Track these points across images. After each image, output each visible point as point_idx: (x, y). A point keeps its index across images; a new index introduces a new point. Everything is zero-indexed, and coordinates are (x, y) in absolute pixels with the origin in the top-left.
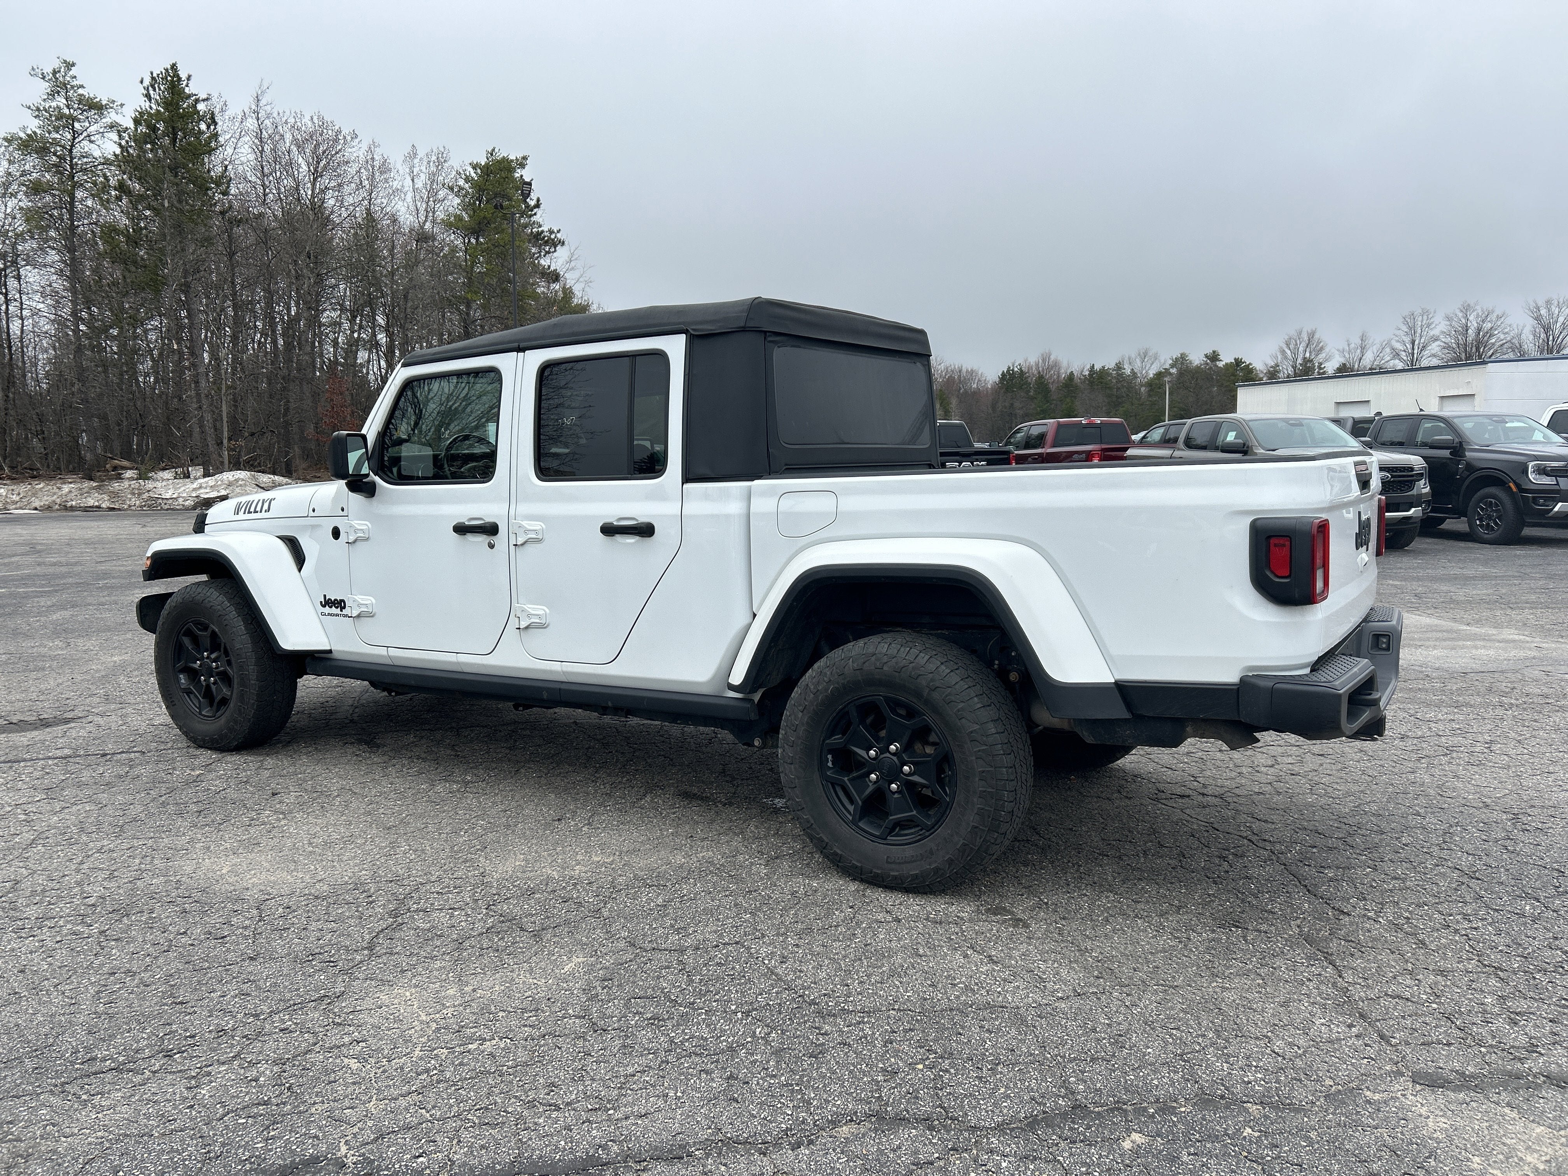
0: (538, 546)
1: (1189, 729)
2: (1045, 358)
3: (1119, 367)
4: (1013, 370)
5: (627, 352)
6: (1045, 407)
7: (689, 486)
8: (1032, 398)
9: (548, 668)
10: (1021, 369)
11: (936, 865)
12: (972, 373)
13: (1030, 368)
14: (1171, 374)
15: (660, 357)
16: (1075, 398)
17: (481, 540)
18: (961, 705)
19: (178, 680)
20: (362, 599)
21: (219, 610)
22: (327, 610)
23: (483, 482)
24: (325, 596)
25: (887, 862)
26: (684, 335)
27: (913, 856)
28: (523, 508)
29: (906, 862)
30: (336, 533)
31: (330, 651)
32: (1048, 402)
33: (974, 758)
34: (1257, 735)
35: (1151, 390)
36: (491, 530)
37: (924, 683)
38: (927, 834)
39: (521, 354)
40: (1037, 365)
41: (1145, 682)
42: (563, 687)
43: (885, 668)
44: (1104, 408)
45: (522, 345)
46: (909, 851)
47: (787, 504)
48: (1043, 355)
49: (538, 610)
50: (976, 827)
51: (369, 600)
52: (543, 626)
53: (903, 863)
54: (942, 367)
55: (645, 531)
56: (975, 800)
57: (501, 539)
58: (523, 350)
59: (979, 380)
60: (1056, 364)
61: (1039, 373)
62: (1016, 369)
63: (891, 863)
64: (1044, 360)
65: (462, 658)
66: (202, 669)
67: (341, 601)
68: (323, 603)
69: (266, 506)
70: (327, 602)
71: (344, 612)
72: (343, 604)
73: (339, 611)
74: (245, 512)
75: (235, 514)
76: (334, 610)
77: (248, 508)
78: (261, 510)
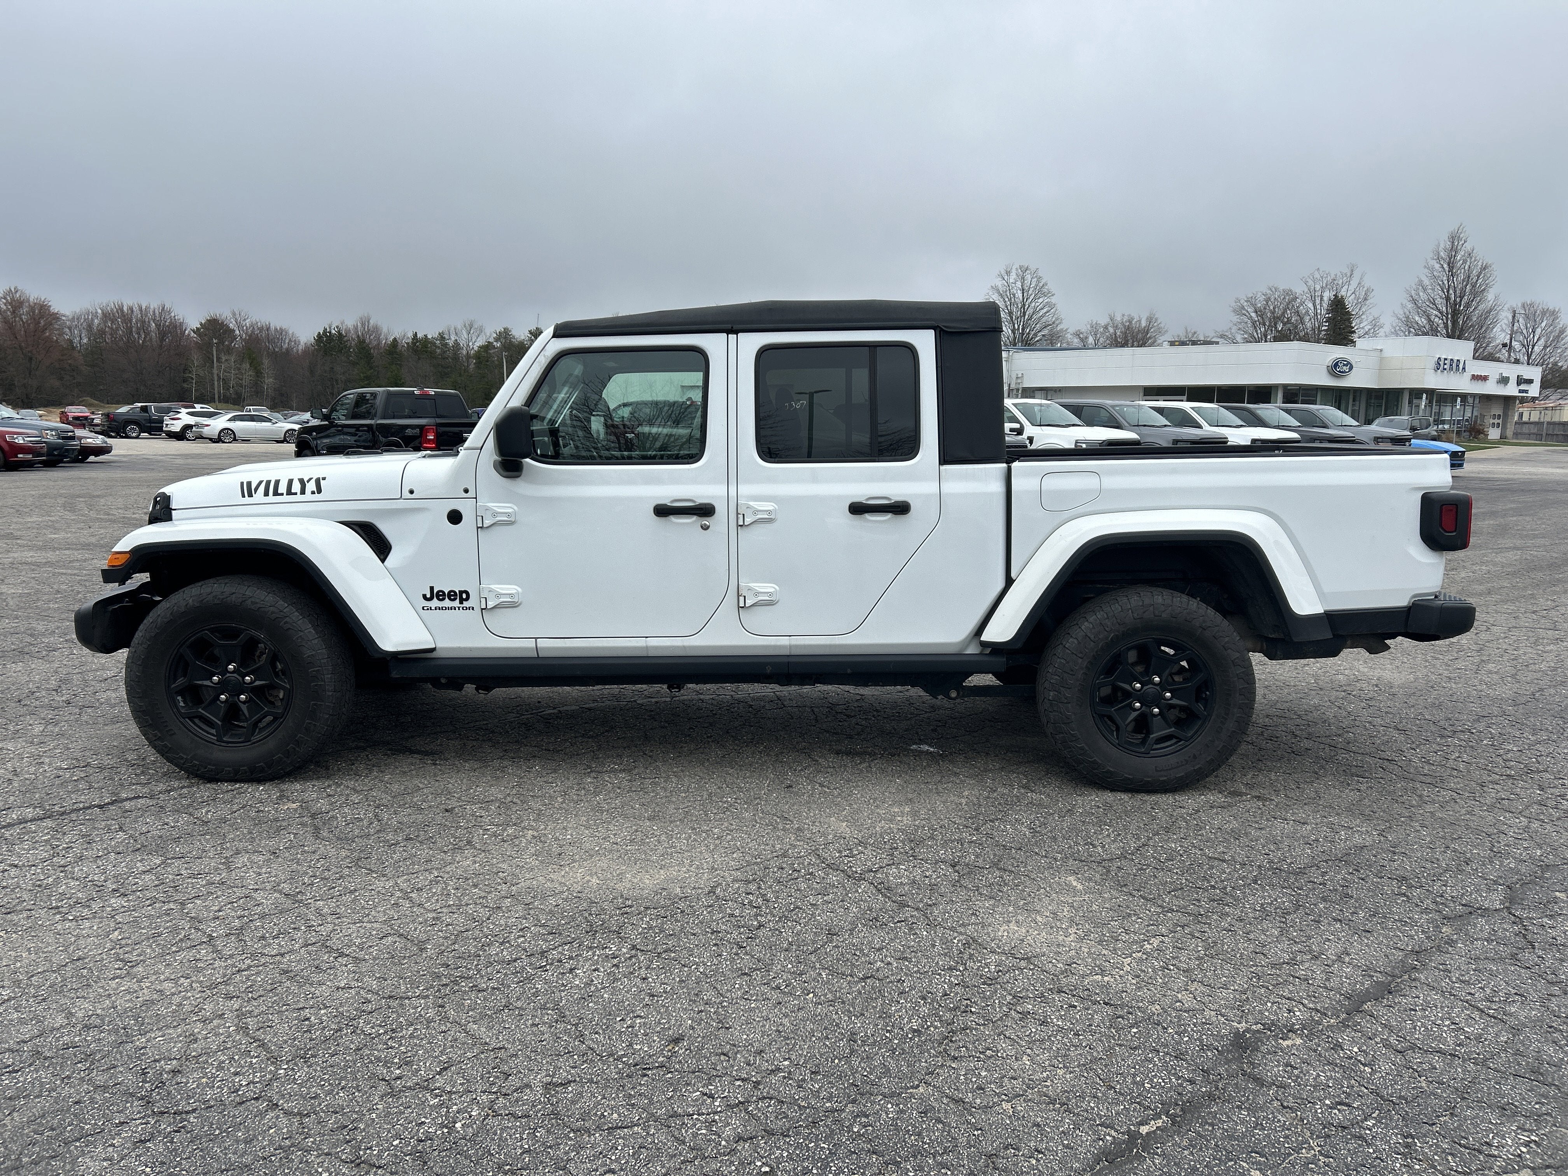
0: (767, 526)
1: (1349, 643)
2: (365, 322)
3: (442, 337)
4: (330, 332)
5: (869, 342)
6: (369, 373)
7: (944, 468)
8: (354, 364)
9: (773, 643)
10: (339, 332)
11: (1199, 766)
12: (281, 332)
13: (348, 331)
14: (494, 347)
15: (910, 350)
16: (401, 365)
17: (689, 522)
18: (1227, 639)
19: (175, 704)
20: (500, 589)
21: (273, 613)
22: (435, 603)
23: (688, 463)
24: (432, 588)
25: (1157, 771)
26: (933, 332)
27: (1178, 763)
28: (745, 490)
29: (1173, 768)
30: (455, 517)
31: (432, 650)
32: (371, 368)
33: (1236, 679)
34: (1388, 642)
35: (480, 363)
36: (705, 511)
37: (1197, 625)
38: (1187, 743)
39: (732, 337)
40: (356, 328)
41: (1344, 610)
43: (1164, 615)
44: (432, 379)
45: (735, 327)
46: (1173, 760)
47: (1051, 483)
48: (361, 318)
49: (766, 588)
50: (1234, 732)
51: (512, 589)
52: (770, 603)
53: (1170, 769)
54: (248, 322)
55: (900, 509)
56: (1235, 710)
57: (718, 522)
58: (736, 332)
59: (290, 340)
60: (376, 330)
61: (358, 336)
62: (333, 332)
63: (1161, 771)
64: (363, 324)
65: (653, 642)
66: (223, 686)
67: (461, 592)
68: (428, 596)
69: (311, 486)
70: (436, 595)
71: (465, 604)
72: (464, 596)
73: (456, 603)
74: (266, 494)
75: (243, 496)
76: (447, 603)
77: (272, 488)
78: (303, 492)
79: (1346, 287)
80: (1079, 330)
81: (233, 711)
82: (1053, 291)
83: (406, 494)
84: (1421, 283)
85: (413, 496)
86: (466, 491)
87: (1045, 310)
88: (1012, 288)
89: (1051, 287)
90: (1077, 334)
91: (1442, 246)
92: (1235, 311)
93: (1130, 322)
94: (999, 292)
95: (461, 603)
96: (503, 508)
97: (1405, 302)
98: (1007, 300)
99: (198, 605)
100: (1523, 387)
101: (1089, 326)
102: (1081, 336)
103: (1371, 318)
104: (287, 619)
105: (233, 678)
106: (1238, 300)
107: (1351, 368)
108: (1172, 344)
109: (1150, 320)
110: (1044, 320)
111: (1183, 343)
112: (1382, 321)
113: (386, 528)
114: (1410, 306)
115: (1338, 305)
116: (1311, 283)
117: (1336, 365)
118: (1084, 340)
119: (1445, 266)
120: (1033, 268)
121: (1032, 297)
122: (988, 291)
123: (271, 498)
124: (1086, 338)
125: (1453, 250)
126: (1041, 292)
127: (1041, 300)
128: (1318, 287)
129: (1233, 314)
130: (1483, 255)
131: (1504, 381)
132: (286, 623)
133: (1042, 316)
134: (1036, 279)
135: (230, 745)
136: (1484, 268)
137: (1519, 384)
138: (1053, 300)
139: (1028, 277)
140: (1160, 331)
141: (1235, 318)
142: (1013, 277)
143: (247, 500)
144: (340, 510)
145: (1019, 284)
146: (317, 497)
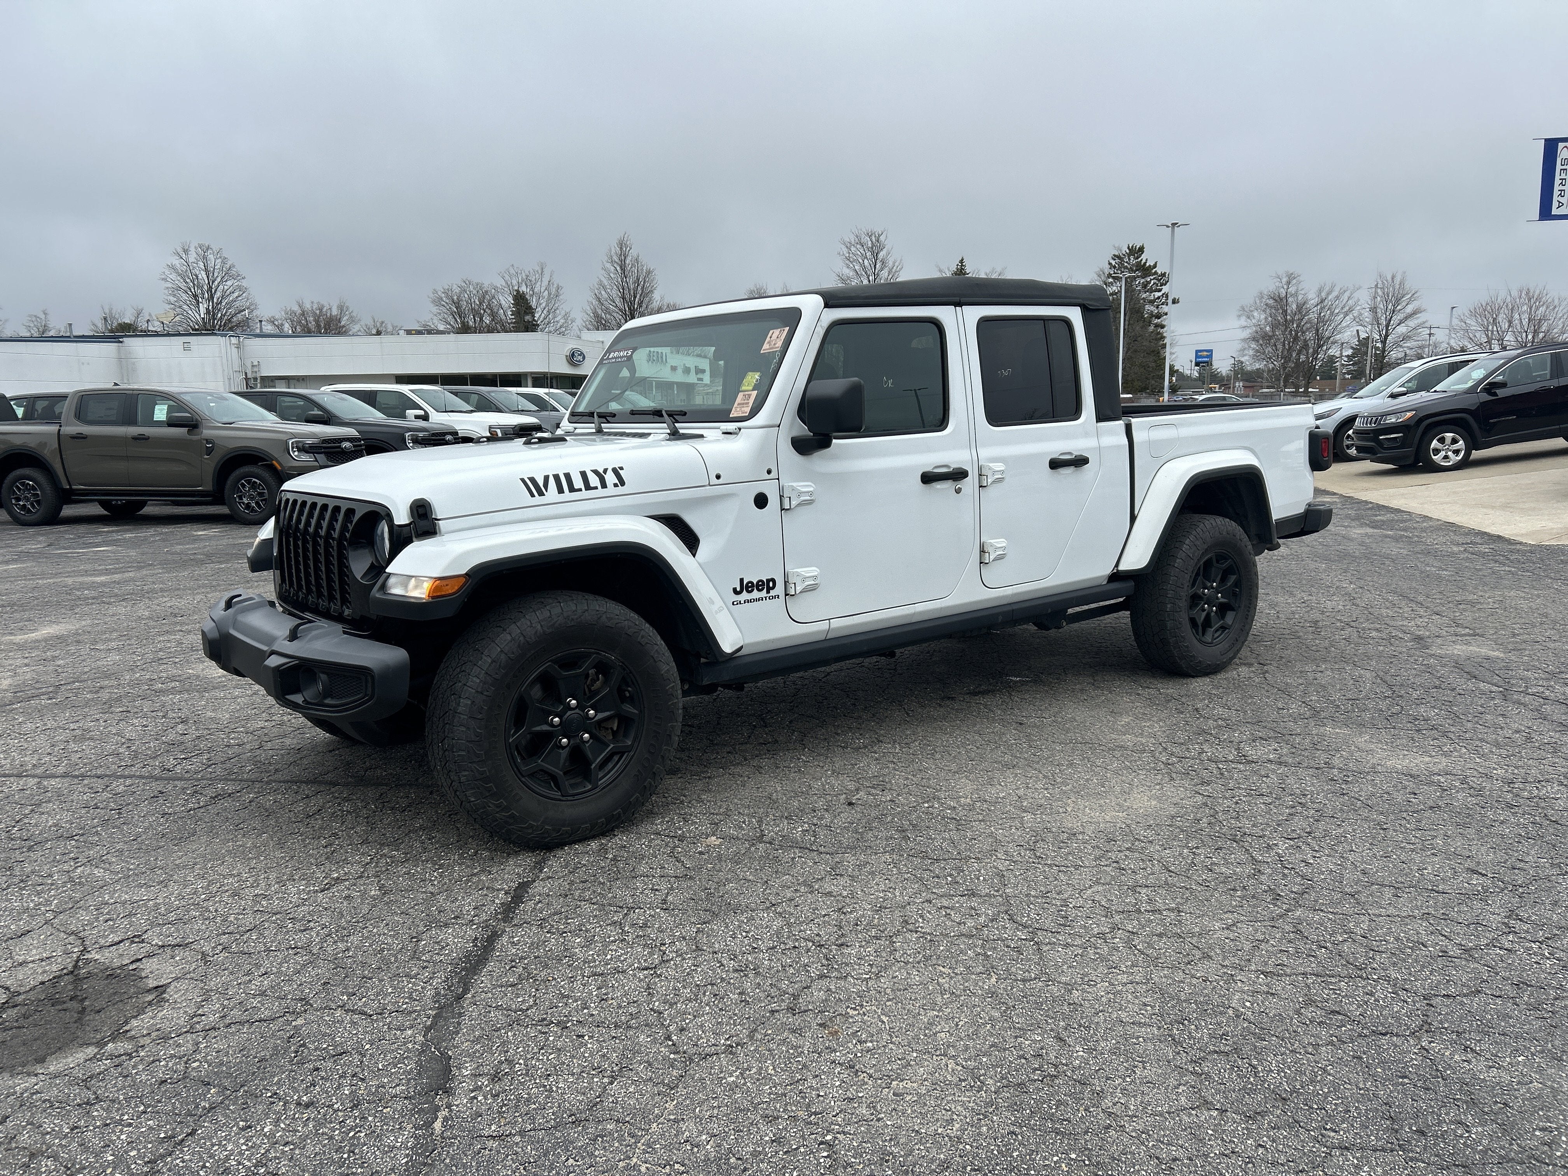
7: (1102, 425)
9: (1002, 593)
17: (946, 486)
20: (807, 572)
22: (745, 596)
23: (938, 431)
24: (742, 580)
28: (982, 453)
30: (761, 501)
36: (959, 475)
39: (960, 308)
42: (1015, 607)
45: (961, 300)
49: (1001, 543)
51: (813, 571)
52: (1003, 557)
55: (1080, 462)
57: (967, 484)
58: (961, 305)
65: (920, 608)
66: (567, 729)
67: (768, 581)
68: (738, 589)
69: (610, 478)
70: (746, 587)
71: (772, 593)
72: (771, 584)
73: (764, 594)
74: (561, 490)
75: (533, 495)
76: (756, 594)
77: (563, 483)
78: (604, 485)
79: (539, 283)
80: (273, 317)
81: (577, 754)
82: (243, 273)
83: (714, 481)
84: (601, 284)
85: (720, 481)
86: (769, 472)
87: (236, 294)
88: (194, 268)
89: (239, 268)
90: (272, 321)
91: (613, 251)
92: (434, 302)
93: (321, 310)
94: (177, 273)
95: (768, 592)
96: (805, 487)
97: (591, 299)
98: (188, 280)
99: (550, 630)
100: (700, 376)
101: (283, 313)
102: (276, 323)
103: (563, 313)
104: (642, 633)
105: (576, 716)
106: (435, 292)
107: (584, 358)
108: (409, 332)
109: (341, 308)
110: (237, 304)
111: (419, 332)
112: (572, 315)
113: (692, 520)
114: (595, 302)
115: (521, 301)
116: (507, 277)
117: (573, 355)
118: (280, 327)
119: (618, 268)
120: (215, 248)
121: (219, 279)
122: (164, 270)
123: (567, 495)
124: (282, 325)
125: (623, 257)
126: (228, 274)
127: (229, 283)
128: (515, 282)
129: (432, 305)
130: (648, 262)
131: (687, 371)
132: (643, 637)
133: (234, 301)
134: (220, 260)
135: (576, 797)
136: (649, 272)
137: (697, 374)
138: (244, 283)
139: (211, 257)
140: (352, 320)
141: (435, 309)
142: (192, 257)
143: (538, 499)
144: (646, 504)
145: (201, 265)
146: (620, 490)
